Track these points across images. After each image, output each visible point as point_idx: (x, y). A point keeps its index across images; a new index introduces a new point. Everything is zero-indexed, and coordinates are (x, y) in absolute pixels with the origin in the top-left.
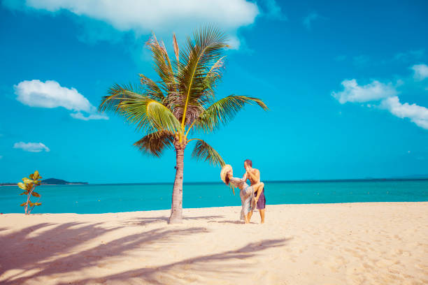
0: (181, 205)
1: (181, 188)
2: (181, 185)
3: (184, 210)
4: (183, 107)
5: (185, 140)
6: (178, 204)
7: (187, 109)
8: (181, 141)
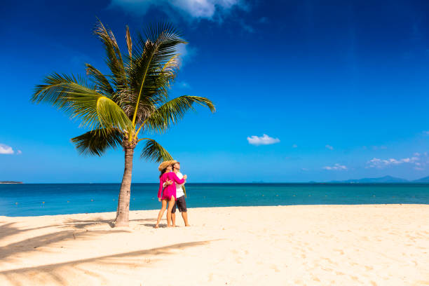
0: (128, 207)
1: (129, 190)
2: (129, 186)
3: (131, 212)
4: (134, 105)
5: (135, 138)
6: (125, 206)
7: (139, 107)
8: (131, 140)
